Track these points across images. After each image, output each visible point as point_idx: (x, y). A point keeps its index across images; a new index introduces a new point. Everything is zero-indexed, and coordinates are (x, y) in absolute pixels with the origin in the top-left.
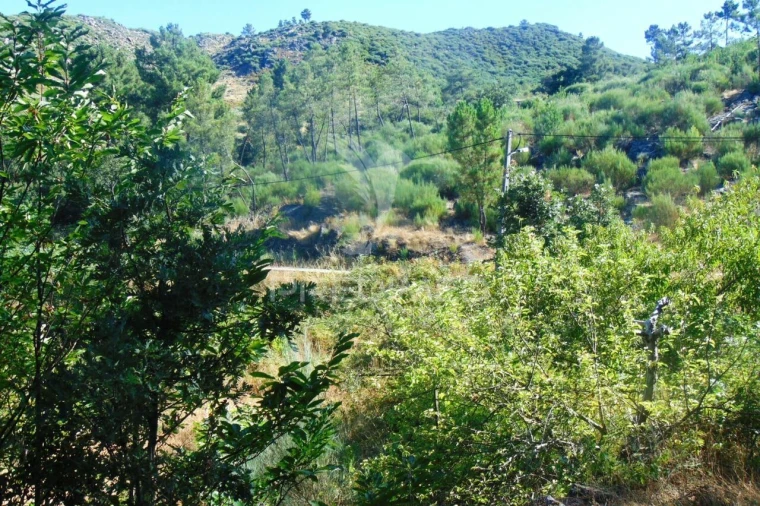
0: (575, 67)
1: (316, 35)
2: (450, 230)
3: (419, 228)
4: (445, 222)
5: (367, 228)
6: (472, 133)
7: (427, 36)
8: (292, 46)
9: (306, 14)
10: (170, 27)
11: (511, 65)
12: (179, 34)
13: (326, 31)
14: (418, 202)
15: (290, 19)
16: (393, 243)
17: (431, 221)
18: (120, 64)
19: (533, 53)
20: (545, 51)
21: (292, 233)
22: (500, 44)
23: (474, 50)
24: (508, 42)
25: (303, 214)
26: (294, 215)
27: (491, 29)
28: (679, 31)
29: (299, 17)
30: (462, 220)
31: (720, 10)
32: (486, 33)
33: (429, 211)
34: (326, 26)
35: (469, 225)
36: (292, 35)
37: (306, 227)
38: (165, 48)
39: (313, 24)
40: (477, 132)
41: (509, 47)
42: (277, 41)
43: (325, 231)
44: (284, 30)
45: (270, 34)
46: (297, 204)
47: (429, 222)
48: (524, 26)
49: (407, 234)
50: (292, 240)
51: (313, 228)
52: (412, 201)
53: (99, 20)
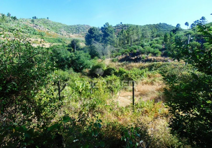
0: (175, 29)
1: (123, 26)
2: (164, 57)
3: (157, 57)
4: (162, 56)
5: (147, 57)
6: (169, 38)
7: (143, 26)
8: (119, 28)
9: (121, 23)
10: (107, 23)
11: (158, 31)
12: (108, 24)
13: (125, 26)
14: (156, 52)
15: (118, 24)
16: (153, 59)
17: (159, 55)
18: (97, 30)
19: (162, 28)
20: (164, 28)
21: (132, 58)
22: (156, 27)
23: (151, 28)
24: (157, 26)
25: (134, 55)
26: (131, 55)
27: (154, 24)
28: (197, 21)
29: (120, 24)
30: (165, 55)
31: (201, 18)
32: (153, 25)
33: (158, 54)
34: (125, 25)
35: (167, 56)
36: (119, 27)
37: (134, 57)
38: (107, 26)
39: (123, 25)
40: (170, 38)
41: (158, 27)
42: (116, 28)
43: (138, 57)
44: (117, 26)
45: (115, 27)
46: (132, 53)
47: (159, 56)
48: (160, 24)
49: (155, 58)
50: (132, 59)
51: (136, 57)
52: (154, 52)
53: (87, 25)
